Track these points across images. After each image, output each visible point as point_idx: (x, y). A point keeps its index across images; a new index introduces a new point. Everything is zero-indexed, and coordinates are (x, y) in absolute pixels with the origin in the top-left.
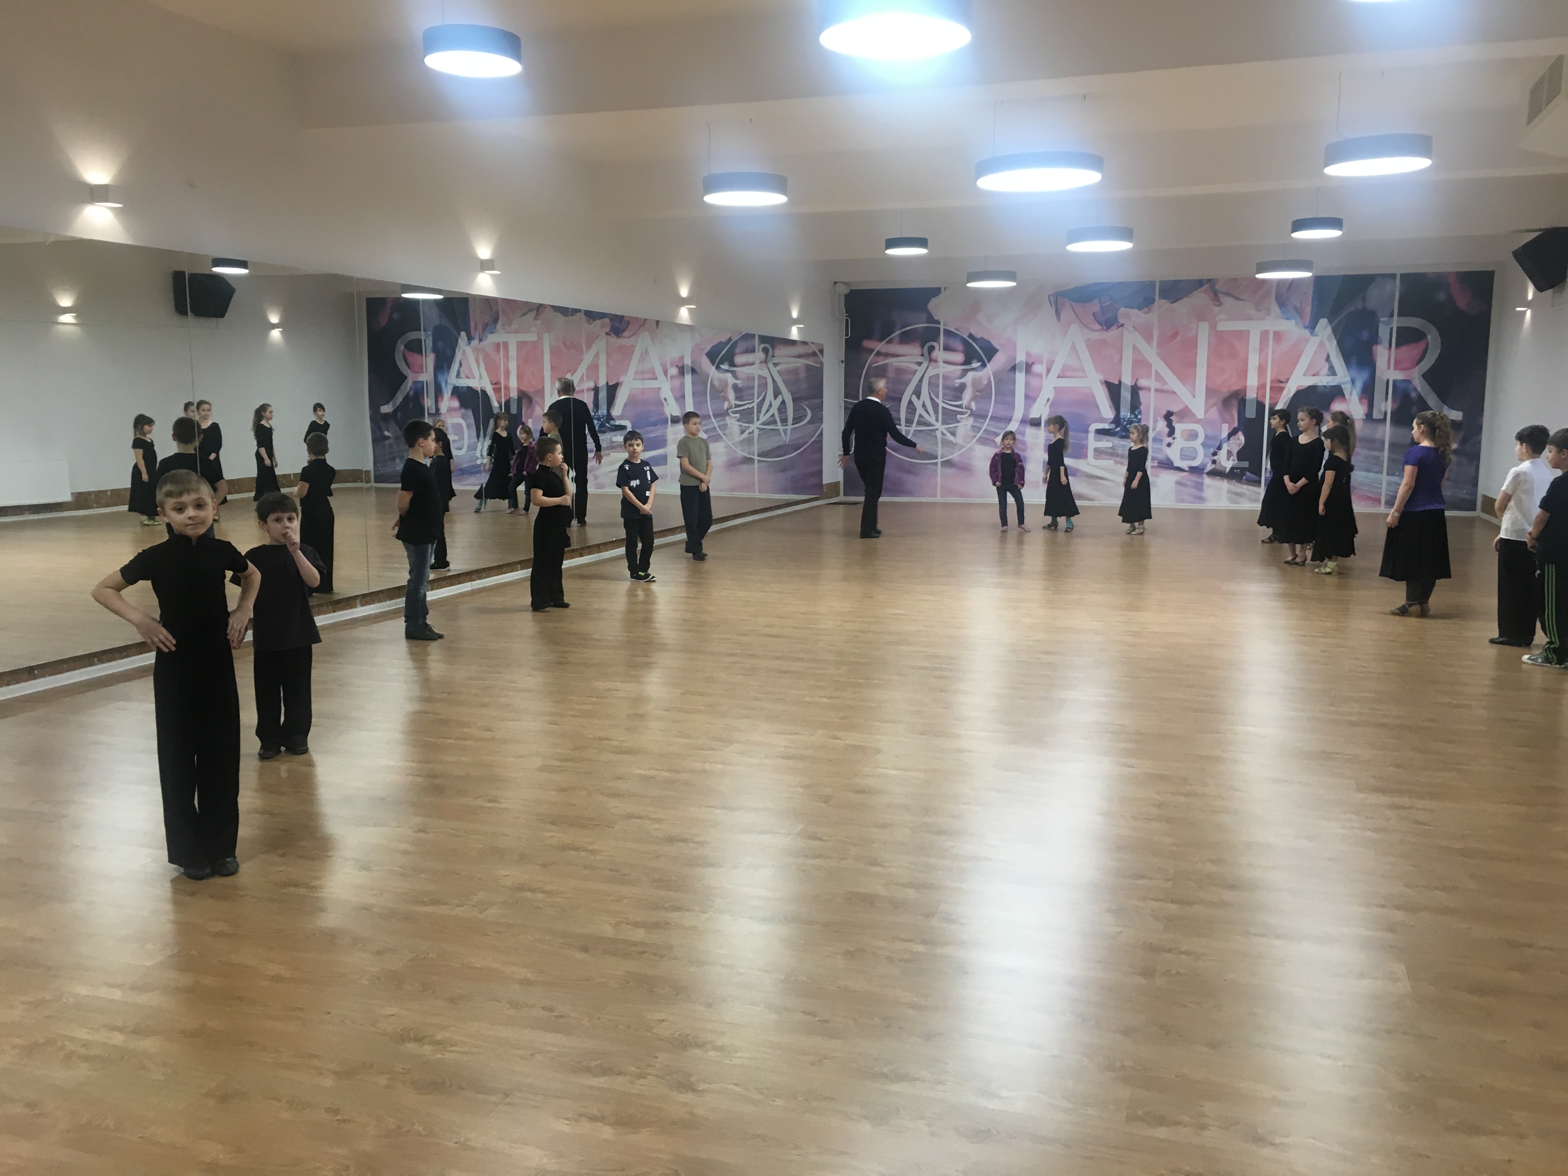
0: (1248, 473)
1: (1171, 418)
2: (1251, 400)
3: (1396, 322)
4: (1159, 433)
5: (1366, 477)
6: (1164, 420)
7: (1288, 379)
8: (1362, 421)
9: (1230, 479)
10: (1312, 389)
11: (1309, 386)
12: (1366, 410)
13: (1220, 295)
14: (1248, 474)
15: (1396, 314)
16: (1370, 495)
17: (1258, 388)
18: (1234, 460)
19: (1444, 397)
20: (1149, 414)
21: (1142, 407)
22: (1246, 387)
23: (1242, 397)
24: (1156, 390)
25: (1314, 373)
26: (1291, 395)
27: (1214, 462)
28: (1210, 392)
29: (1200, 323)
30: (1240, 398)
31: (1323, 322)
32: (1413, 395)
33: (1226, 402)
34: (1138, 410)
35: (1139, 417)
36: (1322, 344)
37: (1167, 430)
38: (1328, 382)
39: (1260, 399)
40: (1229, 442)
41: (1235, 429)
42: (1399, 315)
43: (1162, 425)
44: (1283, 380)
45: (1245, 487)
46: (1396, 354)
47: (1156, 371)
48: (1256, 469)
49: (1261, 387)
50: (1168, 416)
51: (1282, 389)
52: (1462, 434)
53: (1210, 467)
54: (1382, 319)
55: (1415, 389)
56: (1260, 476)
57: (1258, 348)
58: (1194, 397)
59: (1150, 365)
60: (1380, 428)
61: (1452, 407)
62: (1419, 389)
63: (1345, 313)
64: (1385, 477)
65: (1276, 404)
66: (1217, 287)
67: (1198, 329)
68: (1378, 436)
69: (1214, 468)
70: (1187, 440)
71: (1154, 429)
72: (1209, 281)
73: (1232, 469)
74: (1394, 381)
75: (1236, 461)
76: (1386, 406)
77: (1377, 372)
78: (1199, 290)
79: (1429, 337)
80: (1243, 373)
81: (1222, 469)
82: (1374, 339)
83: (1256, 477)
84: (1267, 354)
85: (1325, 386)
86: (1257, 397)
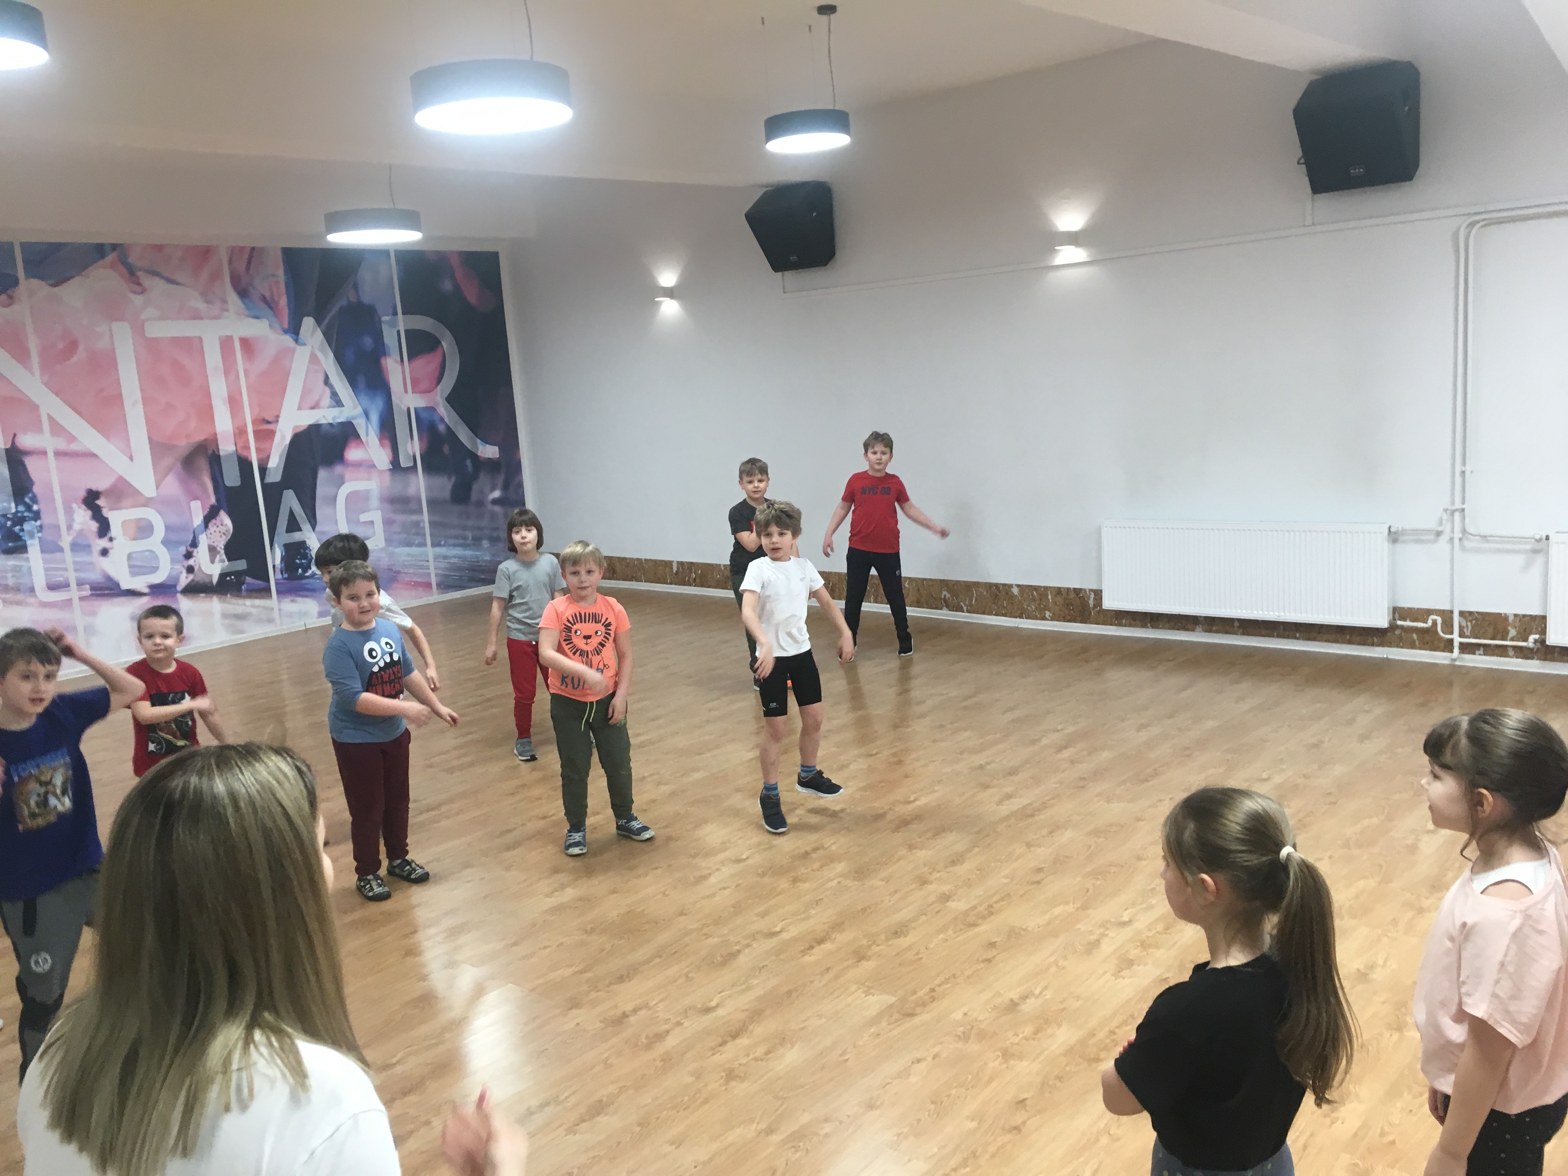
0: (247, 578)
1: (98, 502)
2: (229, 456)
3: (402, 323)
4: (81, 533)
5: (408, 555)
6: (84, 507)
7: (278, 417)
8: (388, 473)
9: (223, 594)
10: (315, 428)
11: (311, 427)
12: (391, 458)
13: (139, 274)
14: (249, 579)
15: (399, 310)
16: (419, 580)
17: (234, 435)
18: (222, 561)
19: (475, 429)
20: (53, 500)
21: (36, 489)
22: (216, 434)
23: (214, 451)
24: (58, 454)
25: (313, 404)
26: (288, 441)
27: (190, 570)
28: (158, 448)
29: (116, 326)
30: (210, 452)
31: (308, 322)
32: (441, 428)
33: (189, 462)
34: (30, 495)
35: (35, 507)
36: (313, 359)
37: (94, 526)
38: (334, 418)
39: (240, 451)
40: (208, 532)
41: (212, 507)
42: (404, 313)
43: (82, 517)
44: (270, 420)
45: (248, 602)
46: (410, 372)
47: (50, 418)
48: (259, 569)
49: (240, 432)
50: (91, 499)
51: (271, 434)
52: (501, 479)
53: (184, 580)
54: (384, 318)
55: (442, 420)
56: (268, 581)
57: (223, 369)
58: (131, 459)
59: (35, 408)
60: (412, 478)
61: (486, 441)
62: (447, 420)
63: (335, 310)
64: (430, 551)
65: (268, 457)
66: (131, 260)
67: (111, 336)
68: (411, 491)
69: (193, 580)
70: (134, 539)
71: (69, 528)
72: (114, 247)
73: (223, 576)
74: (415, 409)
75: (227, 563)
76: (413, 447)
77: (393, 398)
78: (100, 263)
79: (444, 344)
80: (207, 412)
81: (207, 580)
82: (380, 350)
83: (260, 582)
84: (238, 376)
85: (331, 424)
86: (236, 450)
